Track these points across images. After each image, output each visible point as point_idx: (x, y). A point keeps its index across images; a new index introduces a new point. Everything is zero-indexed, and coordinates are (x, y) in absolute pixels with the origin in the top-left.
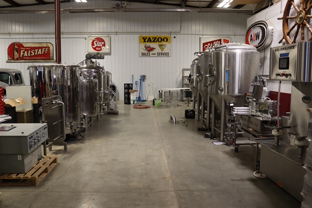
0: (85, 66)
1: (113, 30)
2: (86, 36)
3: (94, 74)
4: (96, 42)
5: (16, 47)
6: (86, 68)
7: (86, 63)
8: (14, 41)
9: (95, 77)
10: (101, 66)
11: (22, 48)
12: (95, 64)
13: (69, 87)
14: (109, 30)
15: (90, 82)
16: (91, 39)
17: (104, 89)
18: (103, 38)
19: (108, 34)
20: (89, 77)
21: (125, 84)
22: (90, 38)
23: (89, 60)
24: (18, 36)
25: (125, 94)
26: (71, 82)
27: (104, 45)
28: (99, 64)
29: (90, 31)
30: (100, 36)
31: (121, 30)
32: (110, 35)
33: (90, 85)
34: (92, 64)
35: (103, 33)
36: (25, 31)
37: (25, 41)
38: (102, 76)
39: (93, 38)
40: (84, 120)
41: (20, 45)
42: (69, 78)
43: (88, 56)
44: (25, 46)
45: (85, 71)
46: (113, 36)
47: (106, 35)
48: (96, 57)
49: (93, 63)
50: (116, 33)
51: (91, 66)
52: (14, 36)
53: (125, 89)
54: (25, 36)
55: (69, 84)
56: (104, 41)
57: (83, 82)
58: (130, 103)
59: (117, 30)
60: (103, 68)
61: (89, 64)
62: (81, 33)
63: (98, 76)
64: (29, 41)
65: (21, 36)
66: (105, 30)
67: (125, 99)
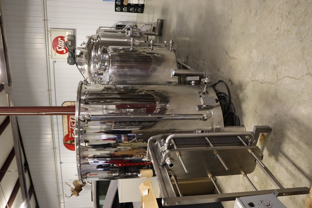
0: (86, 66)
1: (42, 25)
2: (51, 61)
3: (99, 53)
4: (59, 48)
5: (69, 142)
6: (89, 65)
7: (81, 64)
8: (62, 144)
9: (105, 52)
10: (86, 41)
11: (70, 136)
12: (82, 50)
13: (118, 107)
14: (42, 31)
15: (112, 60)
16: (55, 55)
17: (124, 37)
18: (53, 38)
19: (46, 32)
20: (103, 61)
21: (116, 11)
22: (53, 57)
23: (77, 59)
24: (56, 140)
25: (129, 11)
26: (111, 103)
27: (62, 38)
28: (84, 43)
29: (44, 56)
30: (50, 42)
31: (41, 14)
32: (49, 30)
33: (117, 61)
34: (84, 56)
35: (46, 39)
36: (50, 132)
37: (61, 132)
38: (102, 39)
39: (54, 52)
40: (189, 78)
41: (67, 138)
42: (104, 106)
43: (70, 61)
44: (67, 133)
45: (94, 67)
46: (50, 26)
47: (49, 34)
48: (72, 48)
49: (82, 53)
50: (45, 20)
51: (86, 56)
52: (57, 144)
53: (122, 11)
54: (56, 132)
55: (114, 107)
56: (57, 38)
57: (114, 73)
58: (143, 5)
59: (41, 19)
60: (91, 38)
61: (83, 59)
62: (48, 67)
63: (103, 46)
64: (61, 128)
65: (56, 136)
66: (42, 36)
67: (137, 12)
